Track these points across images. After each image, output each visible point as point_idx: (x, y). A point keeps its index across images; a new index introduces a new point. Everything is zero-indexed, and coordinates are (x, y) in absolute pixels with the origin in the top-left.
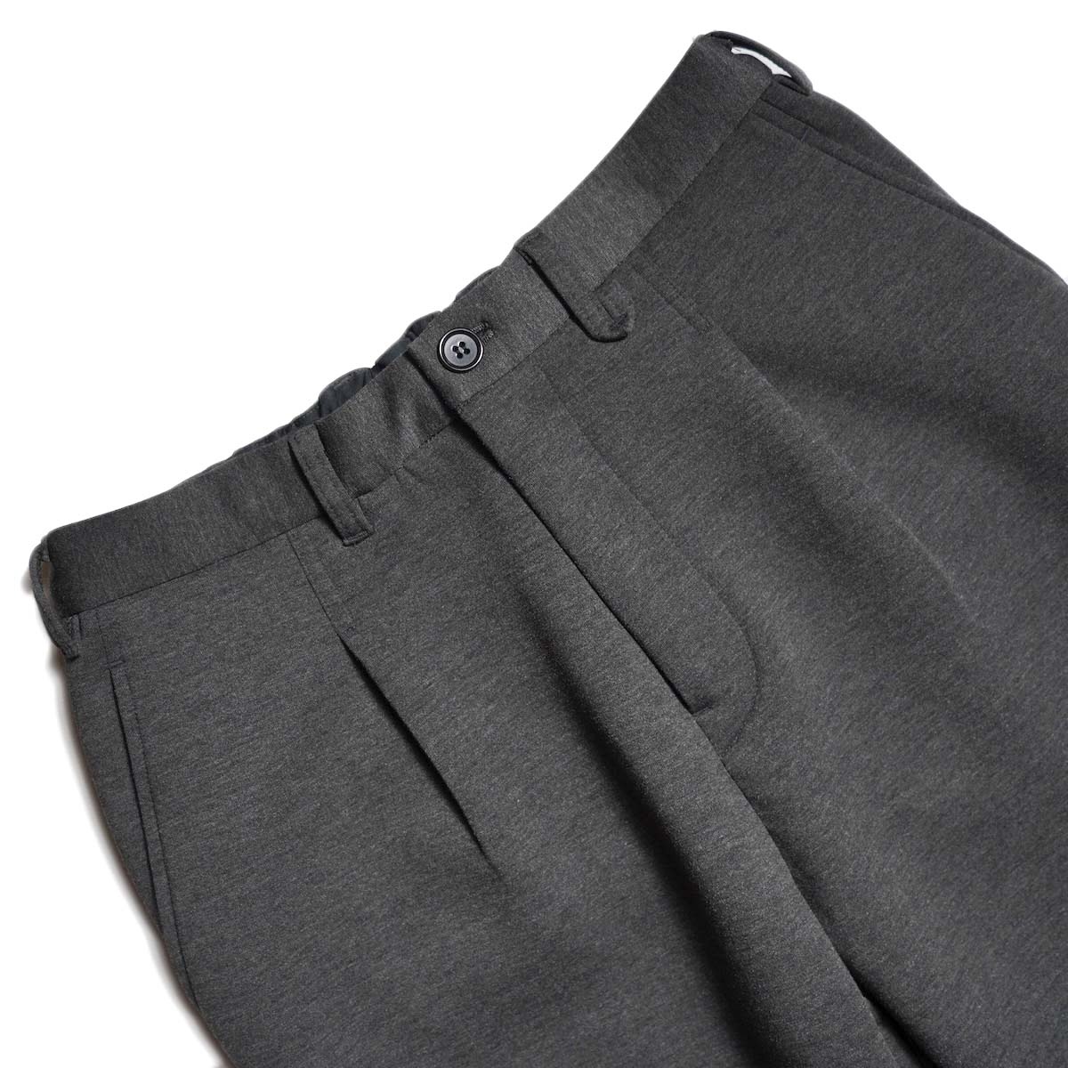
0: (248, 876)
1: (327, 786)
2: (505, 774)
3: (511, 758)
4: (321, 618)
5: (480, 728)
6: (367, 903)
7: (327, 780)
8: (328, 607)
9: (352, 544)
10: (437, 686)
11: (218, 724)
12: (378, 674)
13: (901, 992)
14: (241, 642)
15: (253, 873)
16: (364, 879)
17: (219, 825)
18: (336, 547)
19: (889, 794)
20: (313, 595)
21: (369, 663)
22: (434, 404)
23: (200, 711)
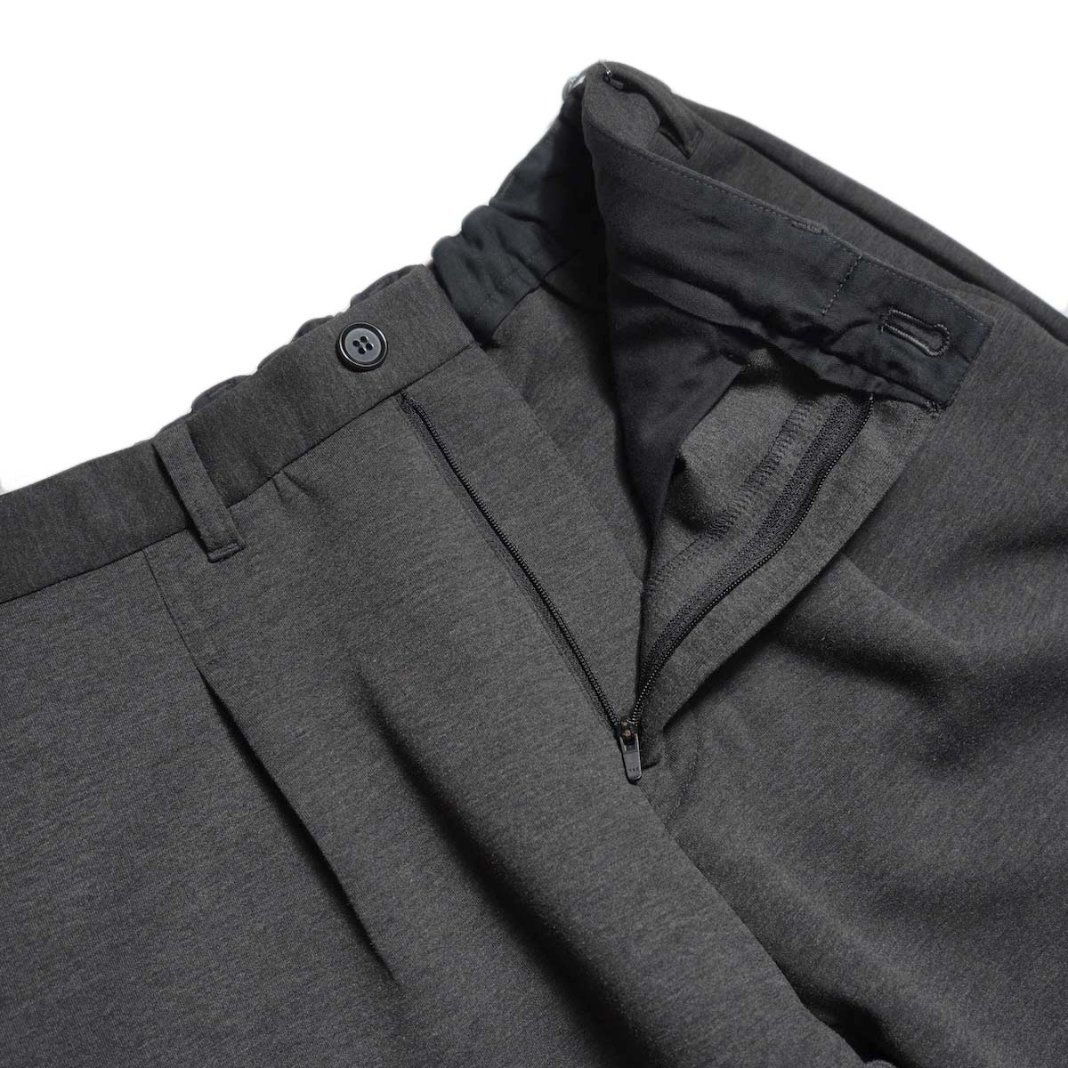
0: (72, 972)
1: (181, 859)
2: (394, 848)
3: (400, 829)
4: (178, 649)
5: (361, 790)
6: (228, 1015)
7: (181, 851)
8: (188, 635)
9: (217, 560)
10: (312, 734)
11: (48, 776)
12: (242, 717)
14: (82, 678)
15: (80, 967)
16: (225, 983)
17: (38, 905)
18: (200, 562)
19: (877, 872)
20: (170, 622)
21: (232, 702)
23: (25, 761)
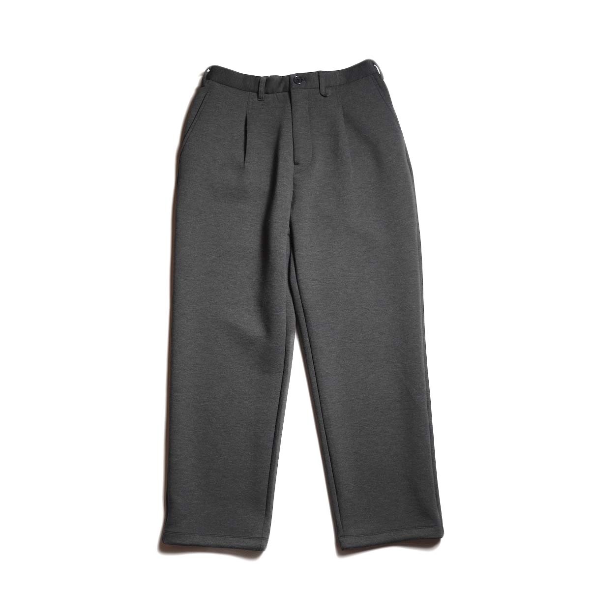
4: (246, 109)
8: (248, 107)
9: (259, 100)
12: (248, 123)
13: (295, 227)
18: (256, 99)
20: (247, 104)
22: (288, 86)
23: (216, 108)
